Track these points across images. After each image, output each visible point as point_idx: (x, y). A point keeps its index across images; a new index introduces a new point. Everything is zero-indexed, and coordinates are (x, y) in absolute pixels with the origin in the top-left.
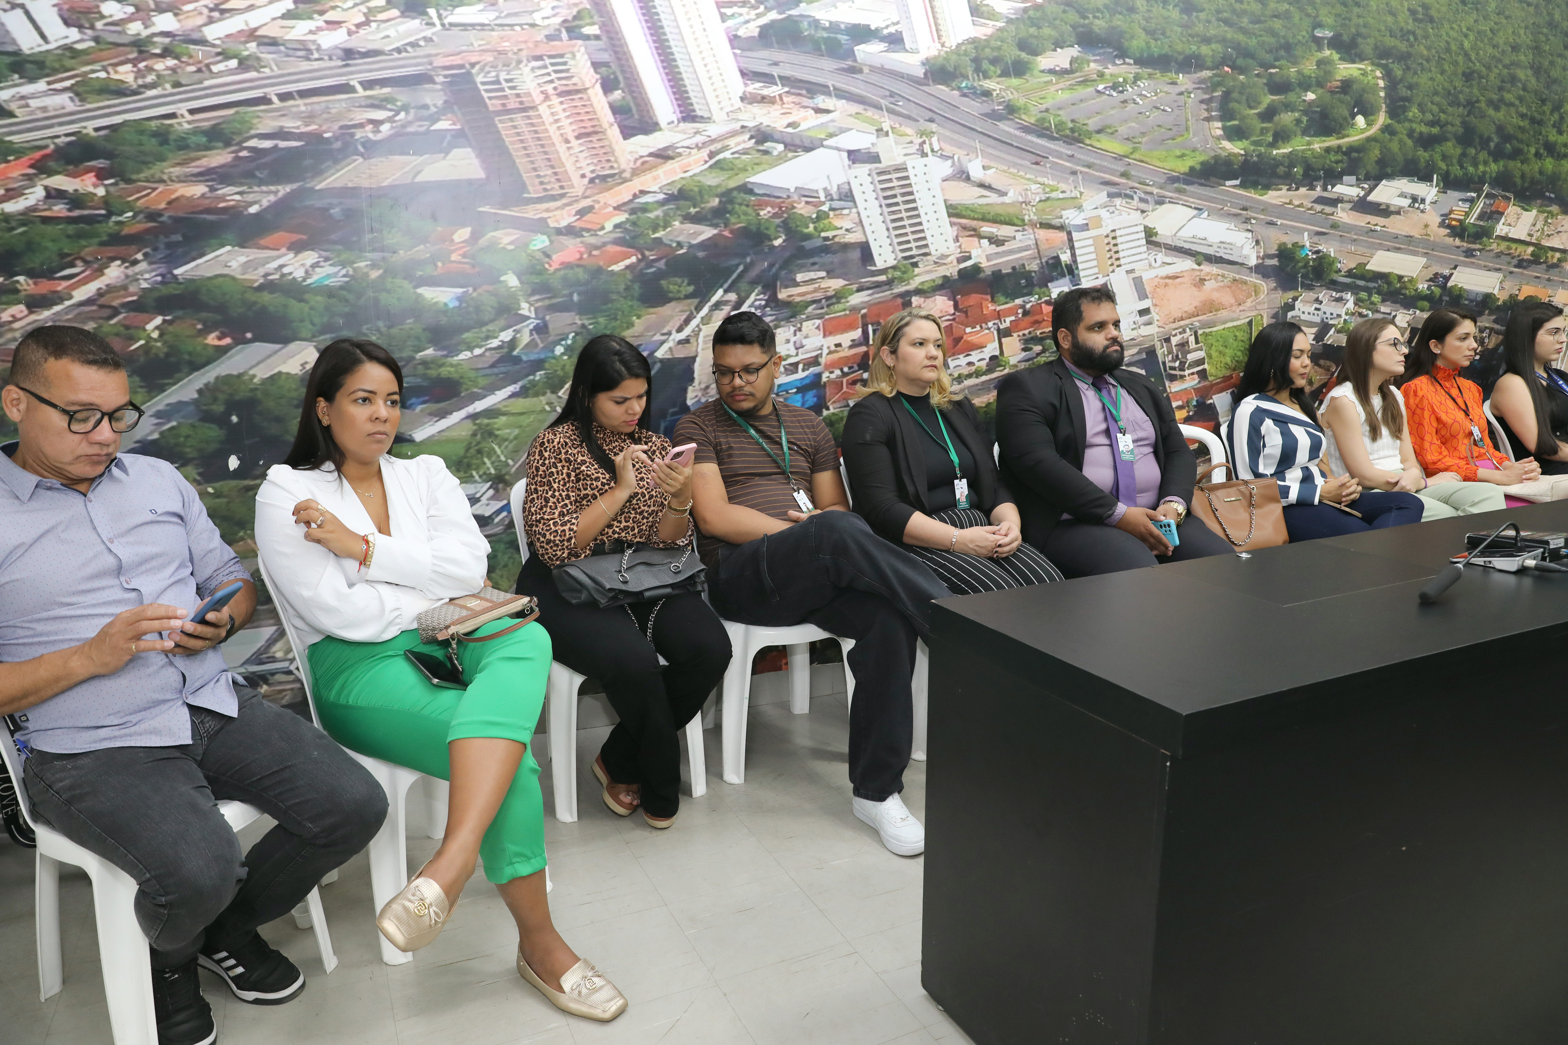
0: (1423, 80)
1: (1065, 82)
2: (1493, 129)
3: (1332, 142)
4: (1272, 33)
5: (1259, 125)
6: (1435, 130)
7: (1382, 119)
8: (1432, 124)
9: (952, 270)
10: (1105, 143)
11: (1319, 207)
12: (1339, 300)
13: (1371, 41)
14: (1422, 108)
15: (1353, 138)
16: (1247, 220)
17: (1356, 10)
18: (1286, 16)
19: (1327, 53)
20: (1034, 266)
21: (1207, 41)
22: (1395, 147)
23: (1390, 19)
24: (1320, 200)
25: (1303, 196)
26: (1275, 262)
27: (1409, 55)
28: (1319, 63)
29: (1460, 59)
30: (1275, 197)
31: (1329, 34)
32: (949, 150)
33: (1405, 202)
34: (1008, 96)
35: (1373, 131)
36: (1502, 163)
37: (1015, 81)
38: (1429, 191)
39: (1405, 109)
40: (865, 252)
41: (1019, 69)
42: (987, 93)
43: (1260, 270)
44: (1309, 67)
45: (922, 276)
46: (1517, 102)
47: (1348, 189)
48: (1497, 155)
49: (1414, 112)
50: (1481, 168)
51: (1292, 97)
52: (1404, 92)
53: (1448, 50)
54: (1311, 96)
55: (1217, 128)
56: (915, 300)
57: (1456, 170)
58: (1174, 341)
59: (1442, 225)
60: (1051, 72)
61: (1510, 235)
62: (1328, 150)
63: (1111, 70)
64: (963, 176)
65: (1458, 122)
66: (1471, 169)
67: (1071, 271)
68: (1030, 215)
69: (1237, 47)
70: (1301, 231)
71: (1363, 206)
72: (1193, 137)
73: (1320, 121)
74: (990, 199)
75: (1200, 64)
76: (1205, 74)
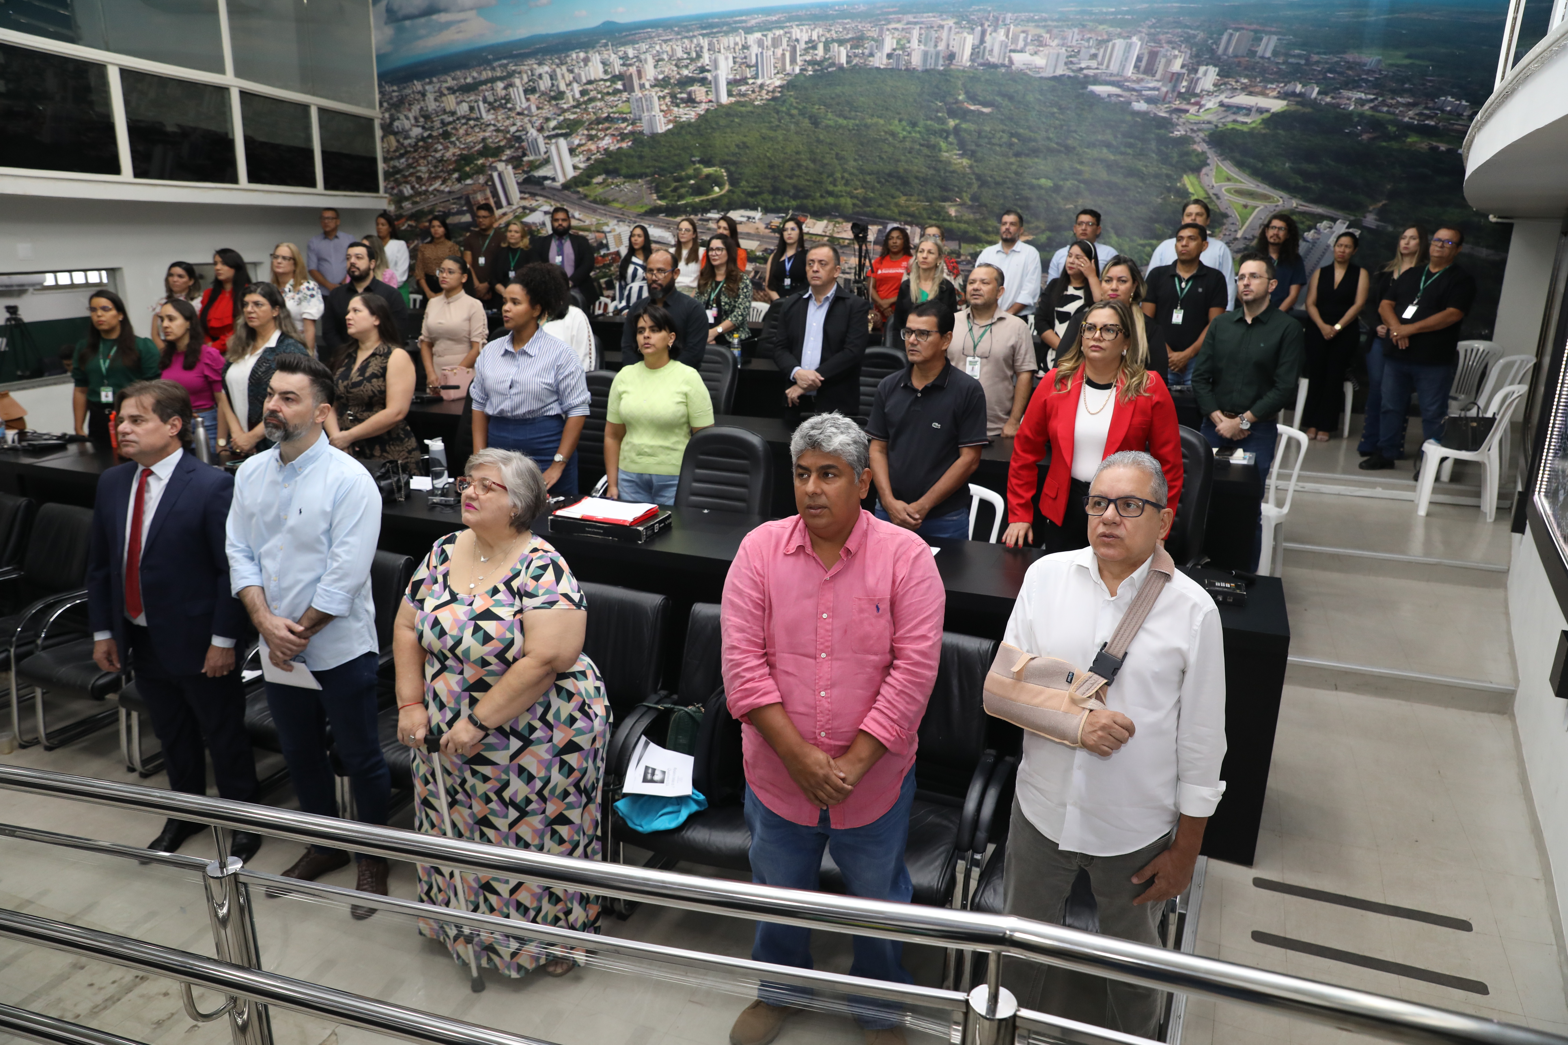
0: (747, 171)
1: (602, 186)
2: (790, 187)
3: (704, 198)
4: (674, 161)
5: (671, 194)
6: (756, 190)
7: (727, 187)
8: (754, 187)
10: (615, 205)
13: (717, 159)
14: (747, 181)
15: (714, 196)
17: (709, 148)
18: (679, 155)
19: (698, 166)
21: (648, 167)
22: (735, 197)
23: (726, 150)
27: (738, 162)
28: (695, 170)
29: (766, 161)
31: (697, 158)
33: (744, 219)
34: (586, 192)
35: (723, 192)
36: (798, 201)
37: (587, 188)
38: (758, 215)
39: (738, 183)
41: (587, 184)
42: (578, 192)
44: (690, 171)
46: (803, 175)
48: (795, 198)
49: (743, 183)
50: (786, 204)
51: (684, 183)
52: (737, 176)
53: (759, 157)
54: (692, 182)
55: (655, 196)
57: (771, 205)
59: (767, 228)
60: (598, 184)
62: (702, 201)
63: (615, 181)
65: (768, 185)
66: (780, 205)
67: (606, 246)
68: (593, 228)
69: (660, 168)
72: (646, 201)
73: (698, 190)
74: (582, 224)
75: (646, 175)
76: (649, 178)
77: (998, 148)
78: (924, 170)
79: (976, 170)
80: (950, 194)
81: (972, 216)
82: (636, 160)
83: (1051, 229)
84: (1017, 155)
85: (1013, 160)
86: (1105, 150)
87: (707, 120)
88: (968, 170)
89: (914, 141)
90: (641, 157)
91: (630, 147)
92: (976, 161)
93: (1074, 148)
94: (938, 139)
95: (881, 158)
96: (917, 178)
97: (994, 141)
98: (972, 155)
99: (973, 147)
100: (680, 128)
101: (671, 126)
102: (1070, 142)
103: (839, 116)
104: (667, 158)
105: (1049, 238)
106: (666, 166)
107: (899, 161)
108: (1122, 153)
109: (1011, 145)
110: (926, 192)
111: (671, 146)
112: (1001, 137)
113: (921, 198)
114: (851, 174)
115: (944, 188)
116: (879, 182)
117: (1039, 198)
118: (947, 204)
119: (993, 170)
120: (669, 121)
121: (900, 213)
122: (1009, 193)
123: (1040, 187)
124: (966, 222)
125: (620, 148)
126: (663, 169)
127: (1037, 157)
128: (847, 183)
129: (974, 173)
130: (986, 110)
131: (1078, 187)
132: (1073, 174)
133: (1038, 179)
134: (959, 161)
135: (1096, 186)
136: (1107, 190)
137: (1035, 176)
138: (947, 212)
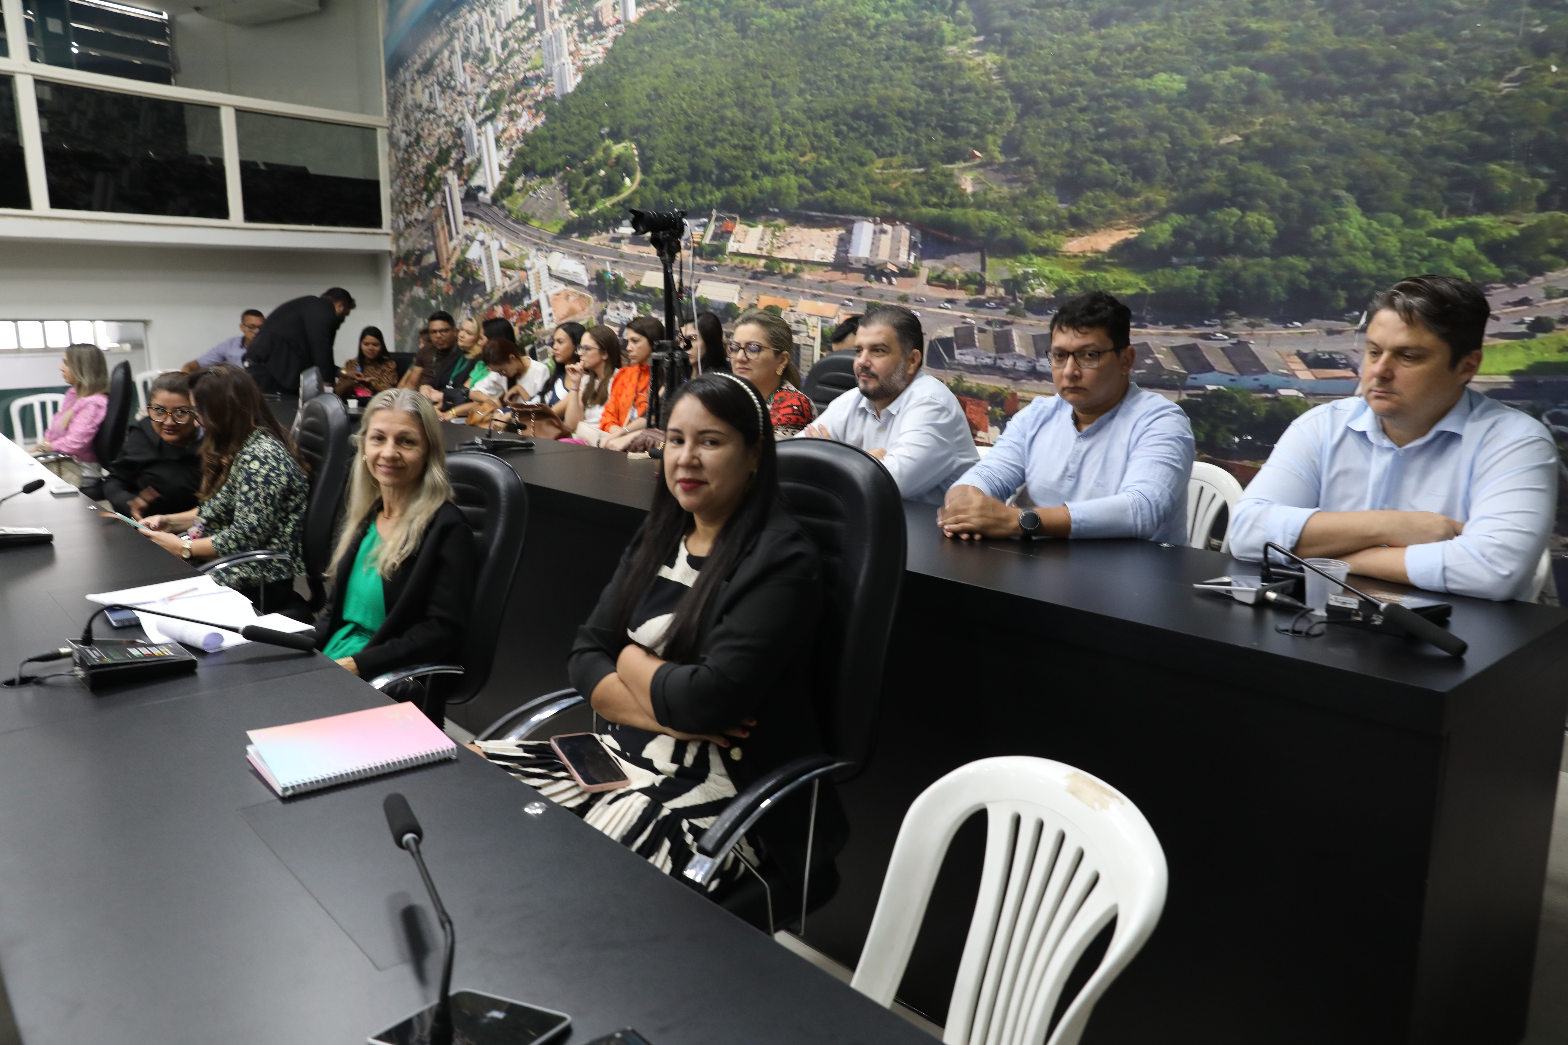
0: (660, 142)
1: (522, 194)
2: (712, 163)
3: (615, 199)
4: (584, 140)
5: (583, 198)
6: (672, 176)
7: (639, 177)
8: (669, 172)
9: (502, 292)
10: (534, 223)
11: (612, 244)
13: (627, 126)
15: (625, 194)
16: (582, 257)
17: (619, 108)
18: (589, 127)
19: (607, 142)
21: (560, 154)
23: (636, 107)
24: (612, 239)
25: (604, 238)
26: (595, 283)
27: (650, 127)
28: (605, 150)
29: (682, 118)
30: (592, 241)
31: (607, 130)
32: (498, 235)
34: (509, 206)
35: (635, 186)
36: (724, 190)
37: (510, 198)
39: (651, 166)
40: (485, 286)
41: (511, 192)
42: (504, 206)
43: (590, 288)
44: (600, 154)
45: (496, 296)
46: (728, 137)
47: (624, 229)
48: (719, 184)
49: (657, 166)
50: (708, 197)
51: (595, 176)
52: (649, 153)
53: (673, 114)
54: (602, 173)
55: (567, 204)
57: (690, 203)
60: (518, 190)
61: (742, 251)
62: (613, 205)
63: (533, 183)
64: (501, 247)
65: (686, 165)
66: (701, 200)
67: (529, 292)
68: (517, 264)
69: (571, 154)
70: (604, 261)
72: (559, 212)
73: (608, 187)
74: (508, 258)
75: (559, 169)
76: (561, 174)
78: (913, 92)
79: (1013, 76)
80: (962, 143)
81: (1005, 190)
83: (1180, 208)
85: (1089, 37)
88: (996, 80)
89: (894, 32)
90: (553, 139)
91: (544, 124)
92: (1012, 55)
94: (939, 16)
95: (840, 80)
96: (900, 113)
98: (1004, 40)
99: (1006, 22)
100: (589, 79)
101: (580, 78)
104: (577, 135)
105: (1177, 232)
106: (576, 149)
107: (869, 80)
110: (918, 144)
113: (910, 158)
114: (795, 123)
115: (952, 132)
116: (838, 134)
117: (1154, 128)
118: (956, 167)
119: (1047, 72)
120: (578, 70)
121: (875, 197)
122: (1083, 123)
123: (1155, 96)
124: (995, 206)
126: (574, 156)
128: (789, 144)
129: (1009, 85)
131: (1252, 82)
132: (1240, 46)
133: (1149, 76)
134: (979, 59)
135: (1303, 72)
136: (1335, 79)
137: (1142, 69)
138: (957, 186)
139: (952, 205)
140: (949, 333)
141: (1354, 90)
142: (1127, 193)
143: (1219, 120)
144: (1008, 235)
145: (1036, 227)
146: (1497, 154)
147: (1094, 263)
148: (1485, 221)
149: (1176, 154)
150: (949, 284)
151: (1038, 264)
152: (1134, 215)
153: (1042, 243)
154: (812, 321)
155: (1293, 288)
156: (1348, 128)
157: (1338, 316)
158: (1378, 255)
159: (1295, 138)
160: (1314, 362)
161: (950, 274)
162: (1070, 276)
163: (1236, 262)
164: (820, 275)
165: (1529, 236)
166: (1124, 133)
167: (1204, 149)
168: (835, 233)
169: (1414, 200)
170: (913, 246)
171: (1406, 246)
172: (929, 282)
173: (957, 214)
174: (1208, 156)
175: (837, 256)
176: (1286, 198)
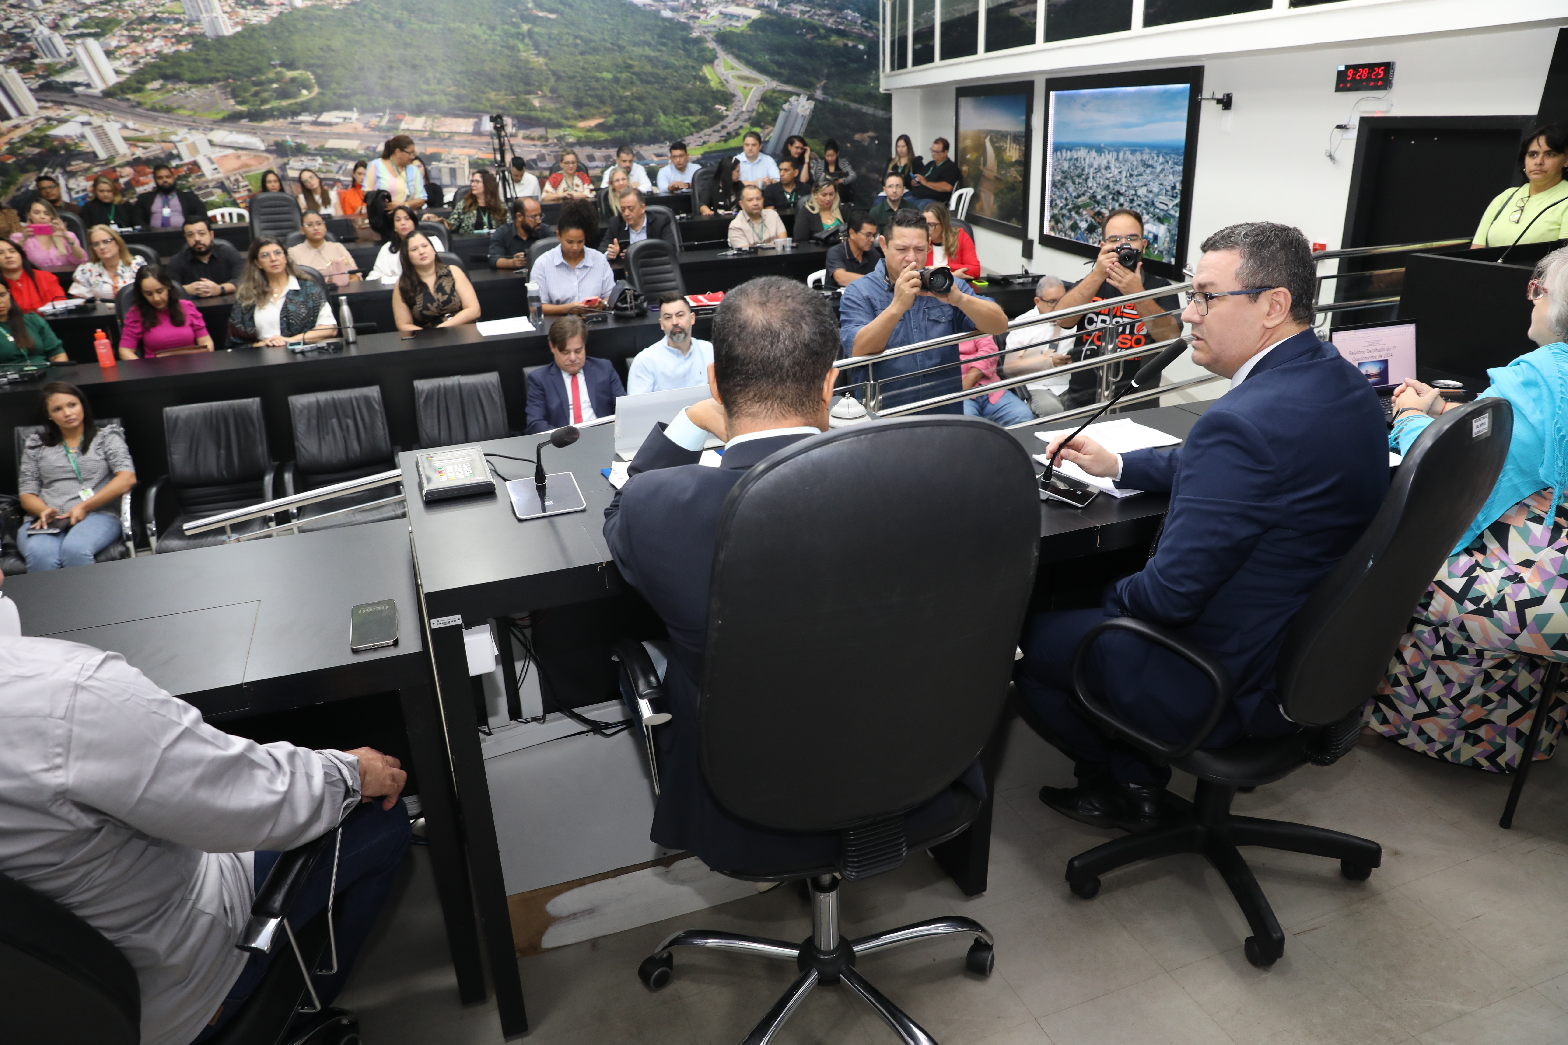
0: (336, 73)
1: (160, 93)
3: (292, 101)
4: (250, 65)
5: (252, 99)
7: (316, 90)
8: (346, 88)
9: (130, 158)
10: (182, 112)
11: (292, 126)
12: (314, 160)
13: (300, 62)
14: (338, 83)
15: (303, 99)
16: (255, 133)
17: (289, 51)
18: (254, 58)
19: (279, 69)
20: (162, 156)
21: (218, 71)
22: (327, 99)
23: (309, 53)
24: (291, 123)
25: (281, 122)
26: (274, 148)
27: (324, 64)
28: (277, 73)
30: (267, 124)
31: (278, 62)
32: (118, 119)
33: (340, 120)
34: (138, 99)
35: (312, 95)
36: (394, 100)
37: (138, 94)
38: (353, 115)
39: (328, 85)
40: (94, 155)
41: (139, 90)
42: (128, 99)
43: (267, 151)
44: (271, 75)
45: (118, 161)
47: (305, 117)
48: (390, 97)
49: (333, 86)
50: (382, 103)
51: (266, 87)
52: (325, 78)
54: (275, 86)
55: (232, 102)
56: (118, 169)
57: (367, 105)
58: (232, 179)
59: (365, 127)
60: (153, 90)
62: (290, 104)
63: (177, 86)
64: (125, 127)
66: (376, 104)
67: (179, 157)
68: (156, 138)
69: (233, 72)
70: (285, 135)
71: (315, 123)
72: (221, 106)
73: (283, 94)
74: (139, 134)
75: (218, 80)
76: (221, 83)
77: (566, 48)
78: (507, 68)
79: (552, 67)
80: (532, 88)
81: (553, 106)
82: (201, 64)
83: (616, 113)
84: (582, 53)
85: (579, 58)
86: (647, 48)
87: (282, 23)
88: (544, 67)
89: (495, 43)
90: (207, 61)
91: (191, 50)
92: (550, 59)
93: (624, 47)
94: (516, 41)
95: (468, 59)
96: (502, 75)
97: (563, 42)
98: (546, 54)
99: (546, 48)
100: (250, 32)
101: (239, 29)
102: (621, 42)
103: (423, 21)
104: (240, 61)
105: (615, 120)
106: (240, 70)
107: (484, 61)
108: (659, 51)
109: (576, 45)
110: (512, 87)
111: (243, 49)
112: (567, 39)
113: (508, 92)
114: (442, 73)
115: (527, 83)
116: (469, 80)
117: (604, 88)
118: (531, 97)
119: (564, 67)
120: (237, 24)
121: (492, 107)
122: (580, 85)
123: (604, 79)
124: (549, 111)
125: (176, 52)
126: (238, 73)
127: (598, 54)
128: (439, 82)
129: (550, 70)
130: (553, 16)
131: (631, 78)
132: (627, 67)
133: (601, 73)
134: (536, 59)
135: (644, 77)
136: (652, 80)
137: (597, 70)
138: (532, 104)
139: (530, 110)
140: (534, 157)
141: (658, 83)
142: (598, 108)
143: (623, 88)
144: (555, 121)
145: (567, 119)
146: (690, 102)
147: (590, 130)
148: (690, 118)
149: (612, 97)
150: (533, 139)
151: (568, 131)
152: (602, 115)
153: (570, 124)
154: (461, 157)
155: (650, 136)
156: (657, 93)
157: (662, 142)
158: (669, 126)
159: (645, 95)
160: (658, 156)
161: (533, 135)
162: (582, 134)
163: (633, 129)
164: (465, 138)
165: (699, 122)
166: (595, 89)
167: (620, 96)
168: (472, 121)
169: (675, 112)
170: (514, 126)
171: (675, 124)
172: (524, 138)
173: (533, 114)
174: (622, 98)
175: (474, 130)
176: (645, 111)
